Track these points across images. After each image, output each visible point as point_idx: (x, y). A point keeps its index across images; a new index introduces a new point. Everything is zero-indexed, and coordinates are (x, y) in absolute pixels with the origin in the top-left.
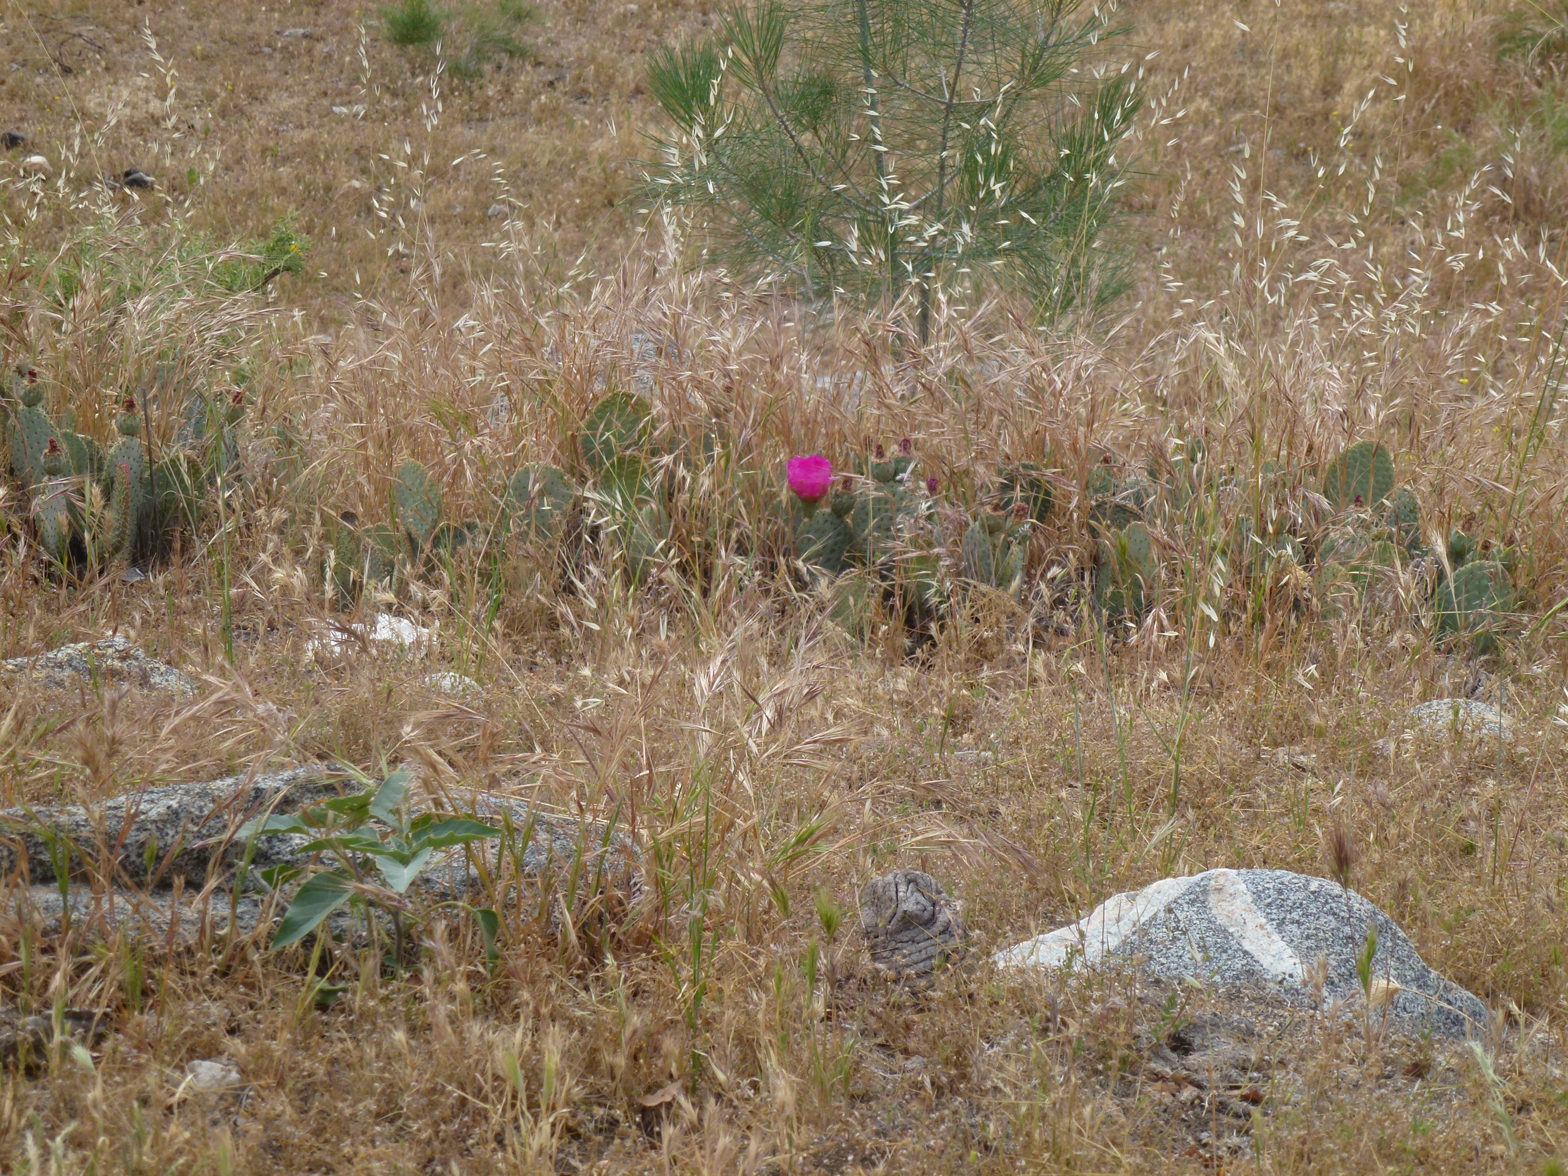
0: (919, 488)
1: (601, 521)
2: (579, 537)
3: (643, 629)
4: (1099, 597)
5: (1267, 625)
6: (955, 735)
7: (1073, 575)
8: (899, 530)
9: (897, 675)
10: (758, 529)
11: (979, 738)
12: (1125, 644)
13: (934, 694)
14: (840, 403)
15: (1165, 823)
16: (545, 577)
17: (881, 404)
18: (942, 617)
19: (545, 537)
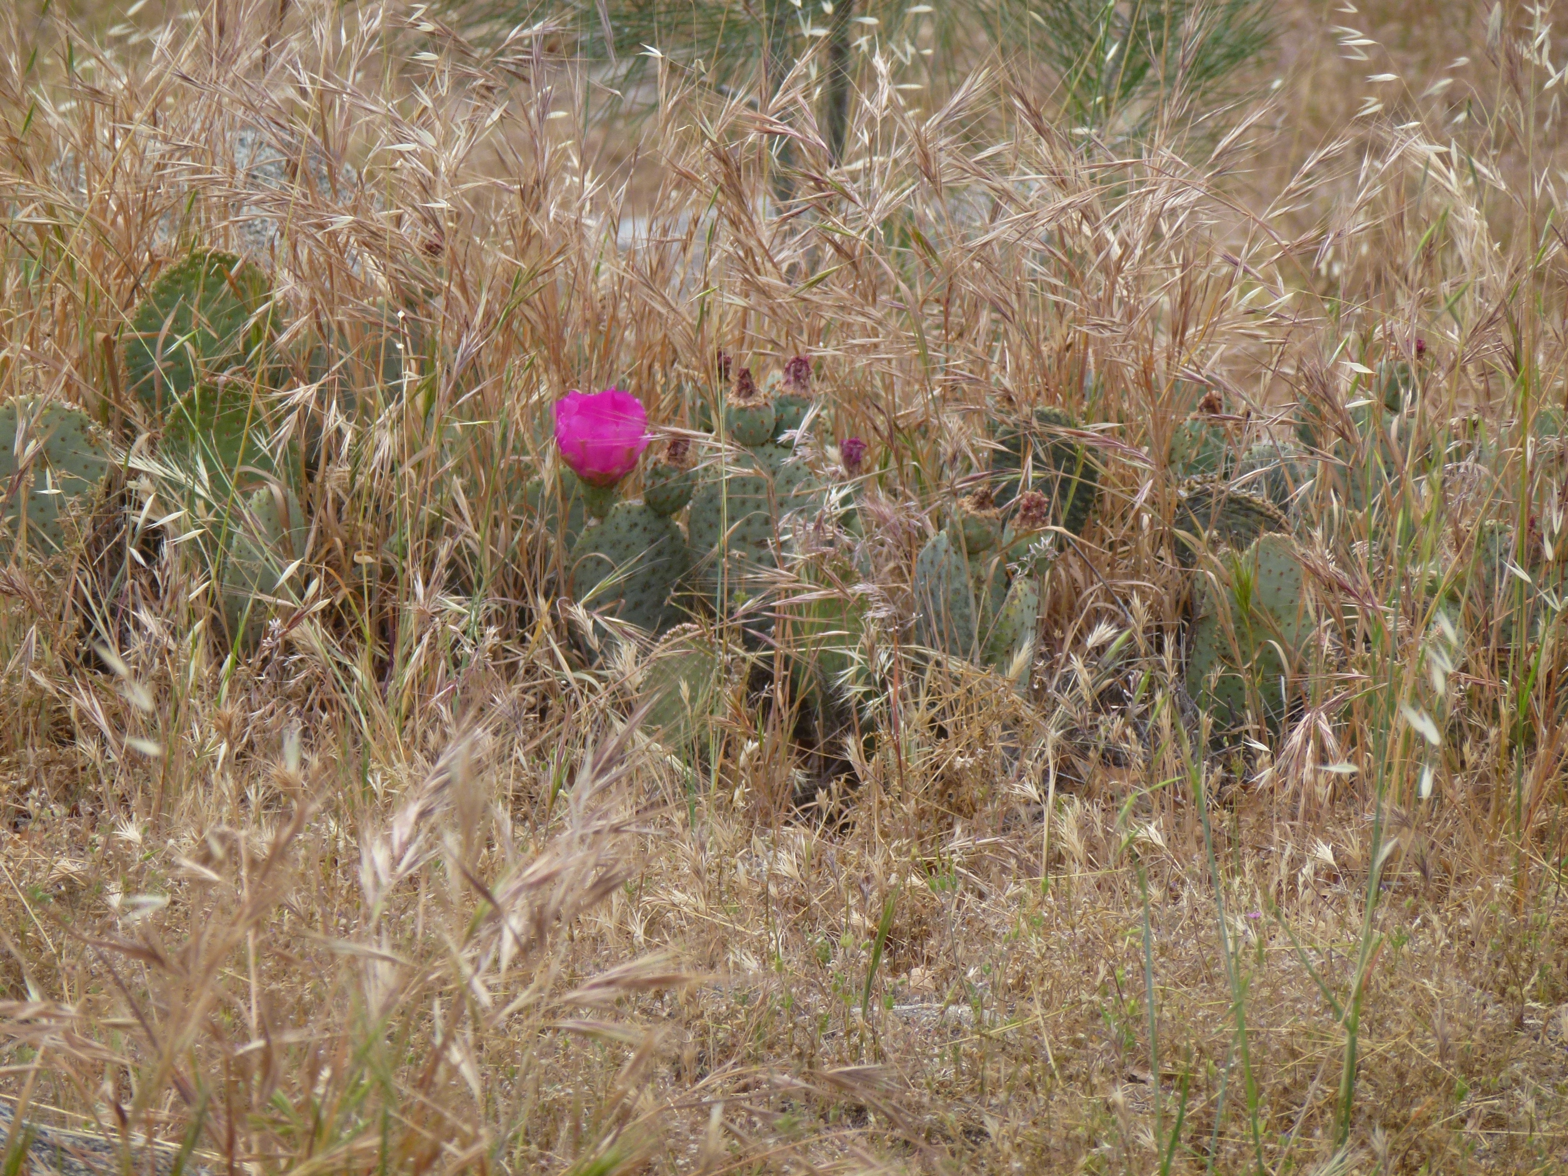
0: (825, 459)
1: (166, 520)
2: (118, 552)
3: (250, 745)
4: (1193, 687)
5: (1541, 750)
6: (895, 970)
7: (1141, 642)
8: (783, 545)
9: (775, 844)
10: (494, 541)
11: (944, 977)
12: (1245, 786)
13: (853, 884)
14: (666, 281)
15: (1326, 1159)
16: (46, 635)
17: (751, 287)
18: (870, 726)
19: (48, 551)
